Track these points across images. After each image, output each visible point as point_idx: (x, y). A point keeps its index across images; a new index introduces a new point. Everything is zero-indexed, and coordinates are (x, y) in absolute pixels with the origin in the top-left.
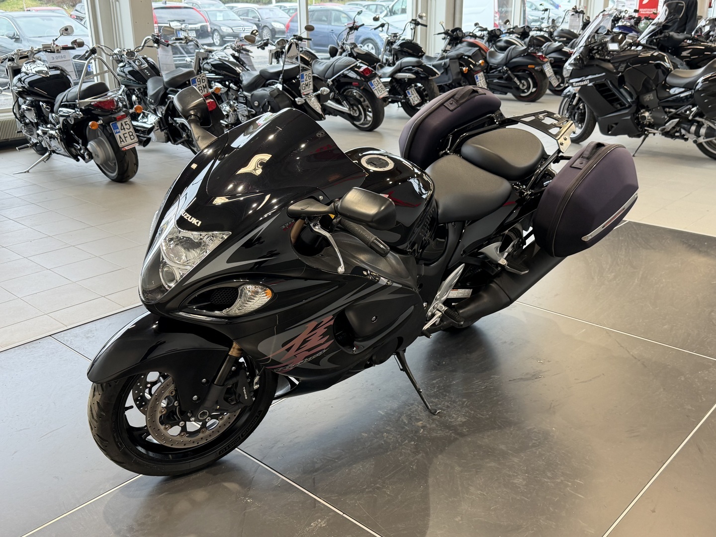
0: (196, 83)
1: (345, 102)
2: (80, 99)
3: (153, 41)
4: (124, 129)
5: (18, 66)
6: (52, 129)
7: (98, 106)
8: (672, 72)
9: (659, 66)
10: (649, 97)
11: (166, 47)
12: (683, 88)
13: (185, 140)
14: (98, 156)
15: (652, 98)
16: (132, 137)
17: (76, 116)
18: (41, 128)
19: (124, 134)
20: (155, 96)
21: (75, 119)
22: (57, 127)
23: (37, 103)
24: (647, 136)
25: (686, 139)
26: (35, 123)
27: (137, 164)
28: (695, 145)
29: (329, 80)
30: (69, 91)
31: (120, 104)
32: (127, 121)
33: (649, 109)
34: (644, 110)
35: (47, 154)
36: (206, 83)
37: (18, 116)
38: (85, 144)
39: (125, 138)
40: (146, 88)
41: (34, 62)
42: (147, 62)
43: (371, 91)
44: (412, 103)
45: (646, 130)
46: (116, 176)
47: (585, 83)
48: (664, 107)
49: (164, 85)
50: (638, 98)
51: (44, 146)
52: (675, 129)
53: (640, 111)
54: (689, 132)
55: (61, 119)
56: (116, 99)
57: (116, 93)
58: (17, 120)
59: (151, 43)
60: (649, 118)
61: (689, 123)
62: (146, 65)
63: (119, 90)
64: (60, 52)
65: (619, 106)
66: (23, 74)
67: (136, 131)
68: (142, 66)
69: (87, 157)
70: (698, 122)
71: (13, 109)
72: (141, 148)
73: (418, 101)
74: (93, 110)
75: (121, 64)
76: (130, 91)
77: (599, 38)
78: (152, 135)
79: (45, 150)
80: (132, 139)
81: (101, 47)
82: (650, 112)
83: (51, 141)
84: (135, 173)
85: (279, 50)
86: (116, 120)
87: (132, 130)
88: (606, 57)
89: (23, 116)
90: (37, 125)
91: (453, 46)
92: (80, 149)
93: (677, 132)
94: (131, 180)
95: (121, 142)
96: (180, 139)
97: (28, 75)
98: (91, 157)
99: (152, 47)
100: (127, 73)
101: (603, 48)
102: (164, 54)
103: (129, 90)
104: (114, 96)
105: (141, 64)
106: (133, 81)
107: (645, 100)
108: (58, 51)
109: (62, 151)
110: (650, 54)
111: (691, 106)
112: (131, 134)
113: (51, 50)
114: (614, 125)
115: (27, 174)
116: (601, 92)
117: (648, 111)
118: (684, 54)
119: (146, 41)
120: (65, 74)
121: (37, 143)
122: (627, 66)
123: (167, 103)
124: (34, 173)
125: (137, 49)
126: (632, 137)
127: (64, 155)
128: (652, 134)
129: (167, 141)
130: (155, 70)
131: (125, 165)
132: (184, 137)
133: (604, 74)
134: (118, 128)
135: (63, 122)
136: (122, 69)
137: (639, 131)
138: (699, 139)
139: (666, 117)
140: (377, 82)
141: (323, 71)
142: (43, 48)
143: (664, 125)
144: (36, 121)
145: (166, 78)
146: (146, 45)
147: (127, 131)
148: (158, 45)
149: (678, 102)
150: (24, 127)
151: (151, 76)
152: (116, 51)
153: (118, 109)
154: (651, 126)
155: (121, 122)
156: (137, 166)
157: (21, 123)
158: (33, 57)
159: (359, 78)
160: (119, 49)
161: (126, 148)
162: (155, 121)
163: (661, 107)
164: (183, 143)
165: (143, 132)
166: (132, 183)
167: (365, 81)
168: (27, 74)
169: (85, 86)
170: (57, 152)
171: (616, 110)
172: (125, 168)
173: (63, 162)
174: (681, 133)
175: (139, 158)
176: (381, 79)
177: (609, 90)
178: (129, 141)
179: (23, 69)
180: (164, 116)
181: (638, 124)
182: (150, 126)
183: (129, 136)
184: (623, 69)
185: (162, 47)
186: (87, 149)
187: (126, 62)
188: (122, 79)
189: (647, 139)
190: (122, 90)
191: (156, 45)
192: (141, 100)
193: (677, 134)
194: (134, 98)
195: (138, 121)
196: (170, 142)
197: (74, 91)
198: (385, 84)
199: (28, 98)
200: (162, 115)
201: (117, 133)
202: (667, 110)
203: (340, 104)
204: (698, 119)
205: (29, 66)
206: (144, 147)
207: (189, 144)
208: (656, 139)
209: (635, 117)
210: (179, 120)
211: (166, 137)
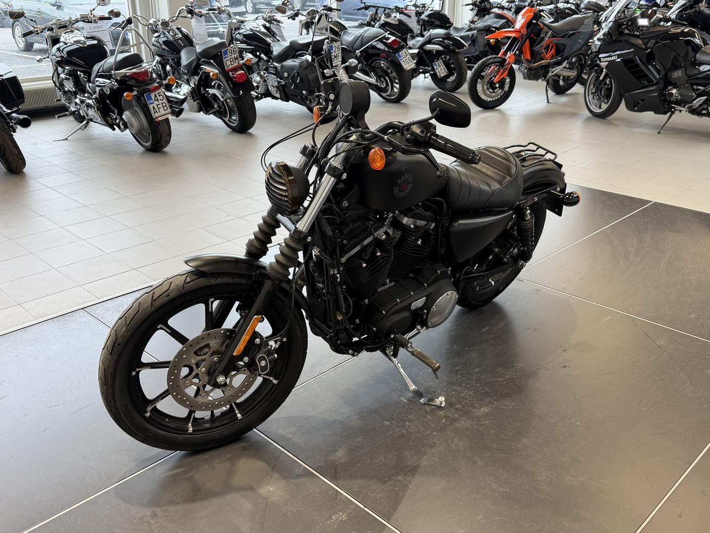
0: (227, 54)
1: (372, 73)
2: (116, 70)
3: (187, 11)
4: (158, 100)
5: (57, 35)
6: (89, 98)
7: (133, 77)
8: (702, 49)
9: (689, 43)
10: (678, 73)
11: (200, 18)
13: (217, 111)
14: (133, 126)
15: (681, 75)
16: (165, 108)
17: (112, 87)
18: (79, 97)
19: (157, 105)
20: (188, 66)
21: (110, 89)
22: (94, 96)
23: (75, 72)
24: (673, 113)
26: (73, 91)
27: (170, 134)
29: (357, 51)
30: (105, 62)
31: (154, 76)
32: (160, 93)
33: (677, 85)
34: (671, 87)
35: (85, 122)
36: (237, 54)
37: (58, 84)
38: (120, 114)
39: (158, 108)
40: (180, 58)
41: (72, 31)
42: (181, 32)
43: (399, 63)
44: (439, 75)
45: (673, 107)
46: (150, 146)
47: (613, 58)
48: (692, 85)
49: (197, 56)
50: (666, 74)
51: (82, 115)
52: (703, 107)
53: (667, 88)
55: (98, 89)
56: (150, 70)
57: (150, 64)
58: (56, 88)
59: (185, 14)
60: (677, 95)
62: (180, 36)
63: (154, 61)
64: (97, 23)
65: (646, 82)
66: (62, 44)
67: (169, 102)
69: (122, 127)
71: (53, 77)
72: (175, 117)
73: (445, 74)
74: (128, 81)
75: (156, 34)
76: (164, 61)
77: (630, 13)
78: (185, 106)
79: (83, 118)
80: (165, 110)
81: (137, 17)
82: (677, 89)
83: (88, 109)
84: (168, 143)
85: (309, 20)
86: (150, 91)
87: (165, 101)
88: (636, 33)
89: (62, 85)
90: (75, 94)
91: (480, 17)
92: (116, 119)
93: (704, 109)
94: (164, 150)
95: (154, 112)
96: (212, 110)
98: (126, 126)
99: (186, 17)
100: (162, 43)
101: (632, 23)
102: (197, 24)
103: (163, 59)
104: (148, 67)
105: (175, 35)
106: (168, 51)
107: (673, 77)
108: (95, 22)
109: (99, 120)
110: (681, 30)
112: (164, 105)
113: (88, 20)
114: (640, 102)
115: (65, 141)
116: (629, 68)
117: (676, 89)
119: (180, 11)
120: (102, 44)
121: (75, 111)
122: (657, 42)
123: (199, 74)
124: (73, 140)
125: (171, 19)
126: (658, 114)
127: (100, 124)
128: (678, 111)
129: (199, 111)
130: (188, 41)
131: (159, 135)
132: (216, 108)
133: (632, 50)
134: (152, 99)
135: (99, 91)
136: (157, 39)
137: (666, 108)
139: (694, 94)
140: (404, 54)
141: (351, 42)
142: (81, 18)
143: (692, 103)
144: (74, 89)
145: (199, 49)
146: (180, 15)
147: (160, 102)
148: (192, 16)
149: (707, 79)
150: (64, 95)
151: (184, 47)
152: (151, 21)
153: (152, 80)
154: (678, 103)
155: (154, 93)
156: (170, 136)
157: (60, 91)
158: (71, 27)
159: (387, 49)
160: (154, 19)
161: (160, 119)
162: (187, 91)
163: (689, 84)
164: (214, 114)
165: (176, 103)
166: (165, 153)
167: (393, 53)
168: (66, 44)
169: (121, 57)
170: (94, 120)
171: (643, 86)
172: (159, 138)
173: (99, 129)
174: (708, 111)
175: (172, 128)
176: (409, 51)
177: (638, 66)
178: (162, 112)
179: (62, 39)
180: (197, 86)
181: (665, 100)
182: (182, 97)
183: (162, 107)
184: (652, 45)
185: (196, 18)
186: (122, 119)
187: (161, 32)
188: (157, 49)
189: (673, 115)
190: (156, 61)
191: (189, 15)
192: (175, 71)
193: (704, 112)
194: (168, 68)
195: (171, 91)
196: (202, 112)
197: (110, 61)
198: (413, 56)
199: (67, 68)
200: (195, 85)
201: (151, 104)
202: (696, 87)
203: (367, 74)
205: (67, 36)
206: (177, 117)
207: (220, 114)
208: (682, 117)
209: (662, 94)
210: (211, 91)
211: (198, 107)
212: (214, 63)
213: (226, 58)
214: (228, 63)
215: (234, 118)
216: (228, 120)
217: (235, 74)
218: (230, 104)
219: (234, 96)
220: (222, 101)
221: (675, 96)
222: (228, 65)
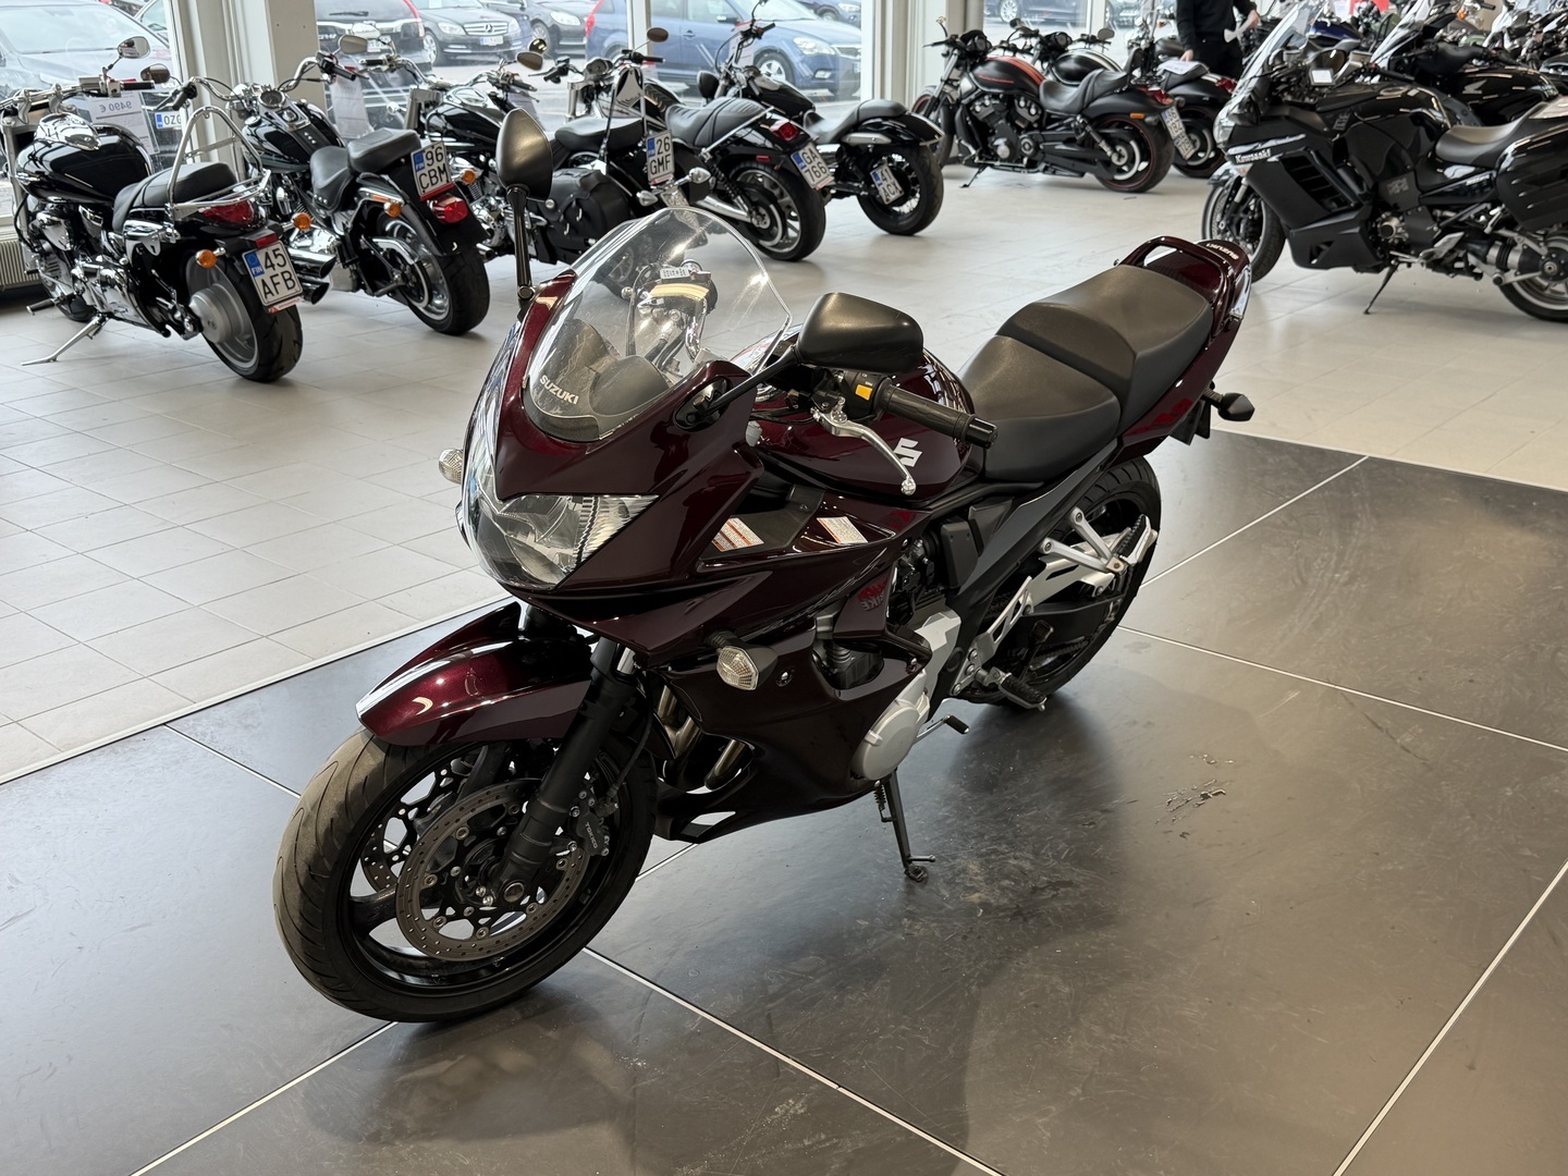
0: (422, 161)
1: (739, 198)
2: (176, 201)
3: (321, 67)
4: (272, 266)
5: (27, 125)
6: (106, 265)
7: (210, 216)
8: (1448, 132)
9: (1420, 119)
10: (1400, 185)
11: (349, 81)
12: (1471, 165)
13: (399, 287)
14: (213, 325)
15: (1406, 188)
16: (290, 283)
17: (166, 239)
18: (81, 263)
19: (271, 277)
20: (331, 189)
21: (161, 243)
22: (121, 261)
23: (72, 208)
24: (1394, 269)
25: (1479, 276)
26: (67, 252)
27: (299, 342)
28: (1497, 288)
29: (704, 150)
30: (147, 183)
31: (263, 212)
32: (278, 249)
33: (1401, 210)
34: (1388, 214)
35: (96, 320)
36: (443, 161)
37: (26, 236)
38: (184, 299)
39: (275, 285)
40: (309, 172)
41: (63, 117)
42: (308, 112)
43: (798, 174)
44: (884, 199)
45: (1392, 257)
46: (254, 369)
47: (1262, 155)
48: (1431, 208)
49: (350, 167)
50: (1376, 187)
51: (89, 303)
52: (1455, 255)
53: (1380, 216)
54: (1485, 261)
55: (130, 245)
56: (253, 200)
57: (252, 188)
58: (22, 244)
59: (316, 72)
60: (1400, 230)
61: (1484, 242)
62: (308, 122)
63: (260, 180)
64: (119, 96)
65: (1334, 204)
66: (38, 146)
67: (297, 268)
68: (297, 123)
69: (189, 328)
70: (1504, 239)
71: (15, 220)
72: (309, 304)
73: (895, 194)
74: (204, 225)
75: (252, 120)
77: (1293, 58)
78: (330, 278)
79: (92, 311)
80: (289, 288)
81: (204, 81)
82: (1401, 218)
83: (104, 291)
84: (296, 361)
85: (591, 83)
86: (254, 246)
87: (288, 267)
88: (1307, 100)
89: (38, 235)
90: (70, 258)
92: (174, 310)
93: (1458, 260)
94: (286, 376)
95: (266, 294)
96: (386, 285)
97: (49, 146)
98: (198, 326)
99: (318, 80)
100: (264, 139)
101: (1299, 80)
102: (344, 95)
104: (248, 193)
105: (296, 120)
106: (278, 156)
107: (1391, 192)
108: (115, 94)
109: (131, 313)
110: (1400, 92)
111: (1489, 206)
112: (287, 276)
113: (99, 90)
114: (1323, 247)
115: (52, 364)
116: (1297, 177)
117: (1398, 217)
118: (1470, 89)
119: (305, 66)
120: (131, 143)
121: (71, 296)
122: (1352, 120)
123: (356, 205)
124: (68, 362)
125: (285, 85)
126: (1362, 272)
127: (133, 323)
128: (1405, 265)
129: (355, 289)
130: (325, 132)
131: (275, 344)
132: (397, 281)
133: (1302, 136)
134: (259, 264)
135: (134, 250)
136: (253, 129)
137: (1377, 259)
138: (1507, 274)
139: (1435, 228)
140: (809, 154)
141: (690, 129)
142: (82, 86)
143: (1432, 247)
144: (69, 247)
145: (356, 151)
146: (304, 77)
147: (279, 270)
148: (333, 77)
149: (1463, 195)
150: (41, 261)
151: (318, 146)
152: (238, 90)
153: (258, 223)
154: (1404, 247)
155: (265, 250)
156: (300, 345)
157: (33, 251)
158: (59, 107)
159: (769, 145)
160: (245, 87)
161: (278, 307)
162: (329, 244)
163: (1425, 208)
164: (393, 293)
165: (312, 272)
166: (288, 384)
167: (784, 153)
168: (48, 144)
169: (185, 173)
170: (118, 315)
171: (1331, 213)
172: (275, 351)
173: (128, 335)
174: (1467, 262)
175: (303, 328)
176: (818, 147)
177: (1314, 171)
178: (283, 292)
179: (39, 134)
180: (350, 234)
181: (1377, 243)
182: (326, 258)
183: (282, 282)
184: (1343, 125)
185: (341, 82)
186: (189, 311)
187: (262, 114)
189: (1394, 275)
190: (265, 181)
191: (326, 76)
192: (296, 200)
193: (1459, 265)
194: (280, 193)
196: (362, 291)
197: (159, 182)
198: (827, 157)
199: (52, 198)
200: (345, 230)
201: (257, 274)
202: (1438, 212)
203: (729, 201)
204: (1503, 232)
205: (52, 127)
206: (314, 302)
207: (407, 293)
208: (1412, 276)
209: (1369, 228)
210: (384, 243)
211: (353, 280)
212: (391, 182)
213: (419, 169)
214: (426, 180)
215: (437, 302)
216: (426, 308)
217: (440, 204)
218: (430, 270)
219: (438, 254)
220: (412, 266)
221: (1397, 233)
222: (425, 186)
